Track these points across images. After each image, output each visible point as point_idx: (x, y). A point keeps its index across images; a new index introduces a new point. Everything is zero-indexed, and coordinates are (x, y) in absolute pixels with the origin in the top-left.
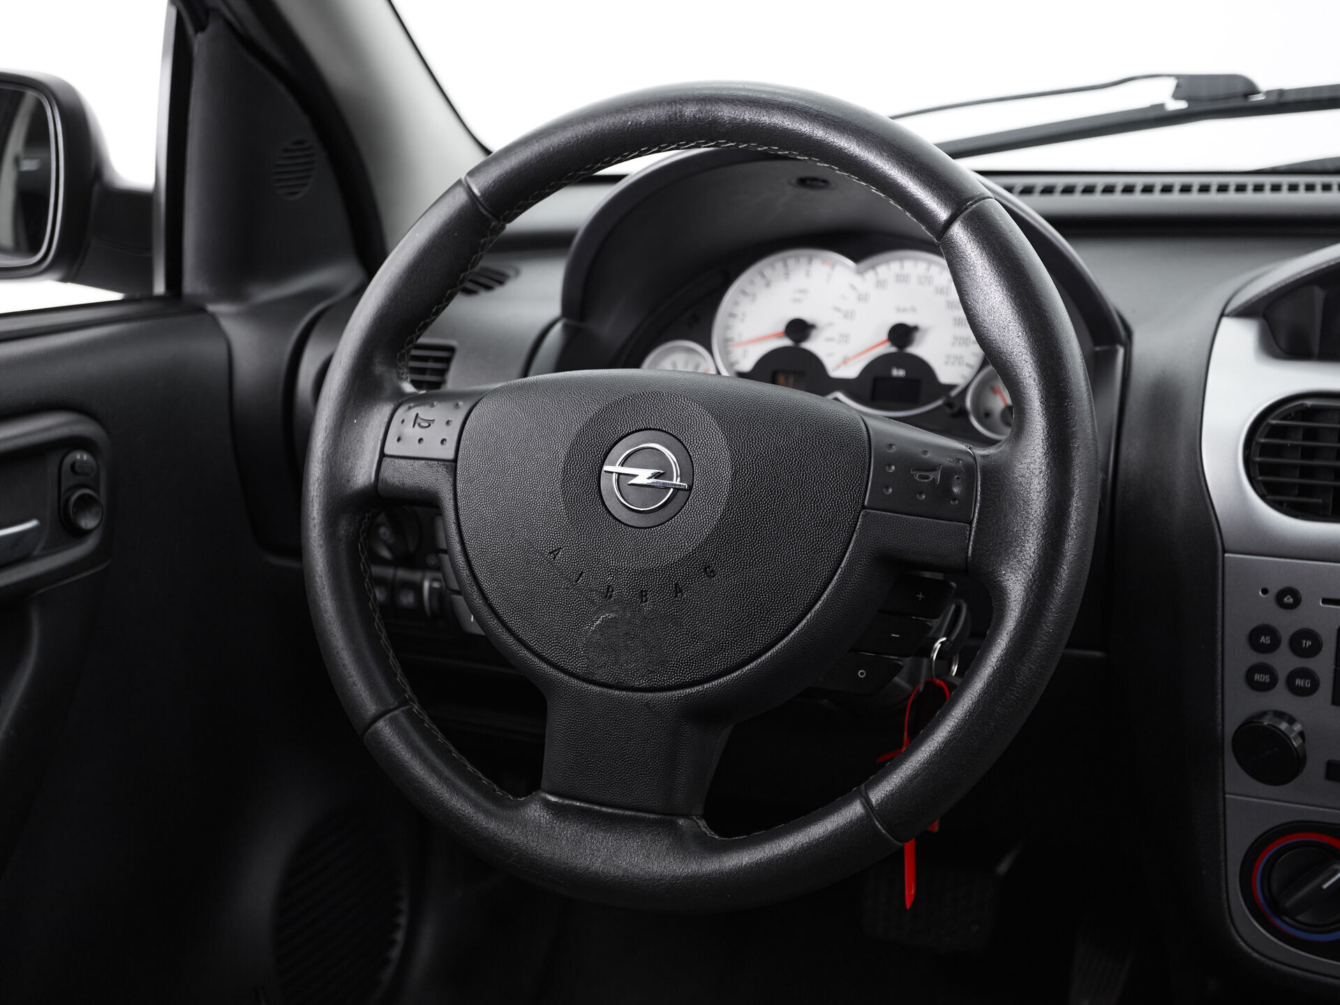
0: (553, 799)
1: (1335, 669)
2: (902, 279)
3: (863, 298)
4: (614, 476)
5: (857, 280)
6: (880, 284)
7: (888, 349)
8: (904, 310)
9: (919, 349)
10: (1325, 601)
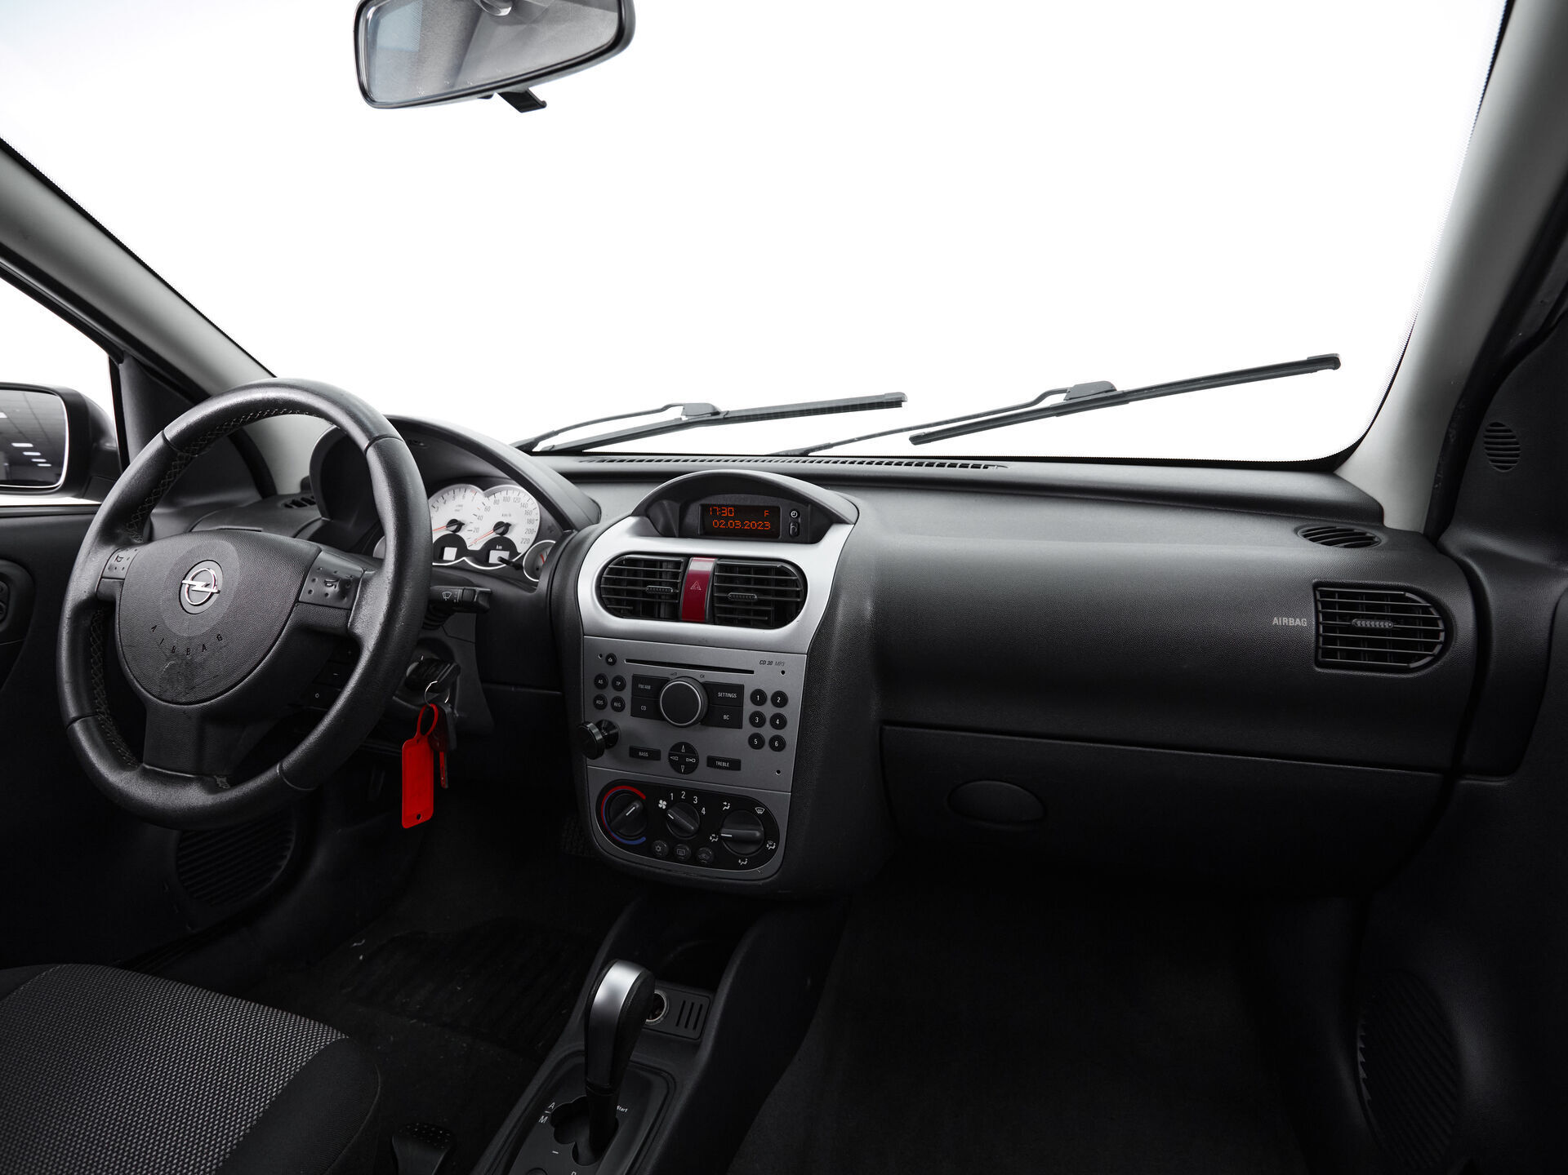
0: (147, 767)
1: (632, 698)
2: (506, 499)
3: (487, 509)
4: (187, 586)
5: (485, 500)
6: (496, 502)
7: (494, 535)
8: (506, 515)
9: (509, 534)
10: (628, 661)
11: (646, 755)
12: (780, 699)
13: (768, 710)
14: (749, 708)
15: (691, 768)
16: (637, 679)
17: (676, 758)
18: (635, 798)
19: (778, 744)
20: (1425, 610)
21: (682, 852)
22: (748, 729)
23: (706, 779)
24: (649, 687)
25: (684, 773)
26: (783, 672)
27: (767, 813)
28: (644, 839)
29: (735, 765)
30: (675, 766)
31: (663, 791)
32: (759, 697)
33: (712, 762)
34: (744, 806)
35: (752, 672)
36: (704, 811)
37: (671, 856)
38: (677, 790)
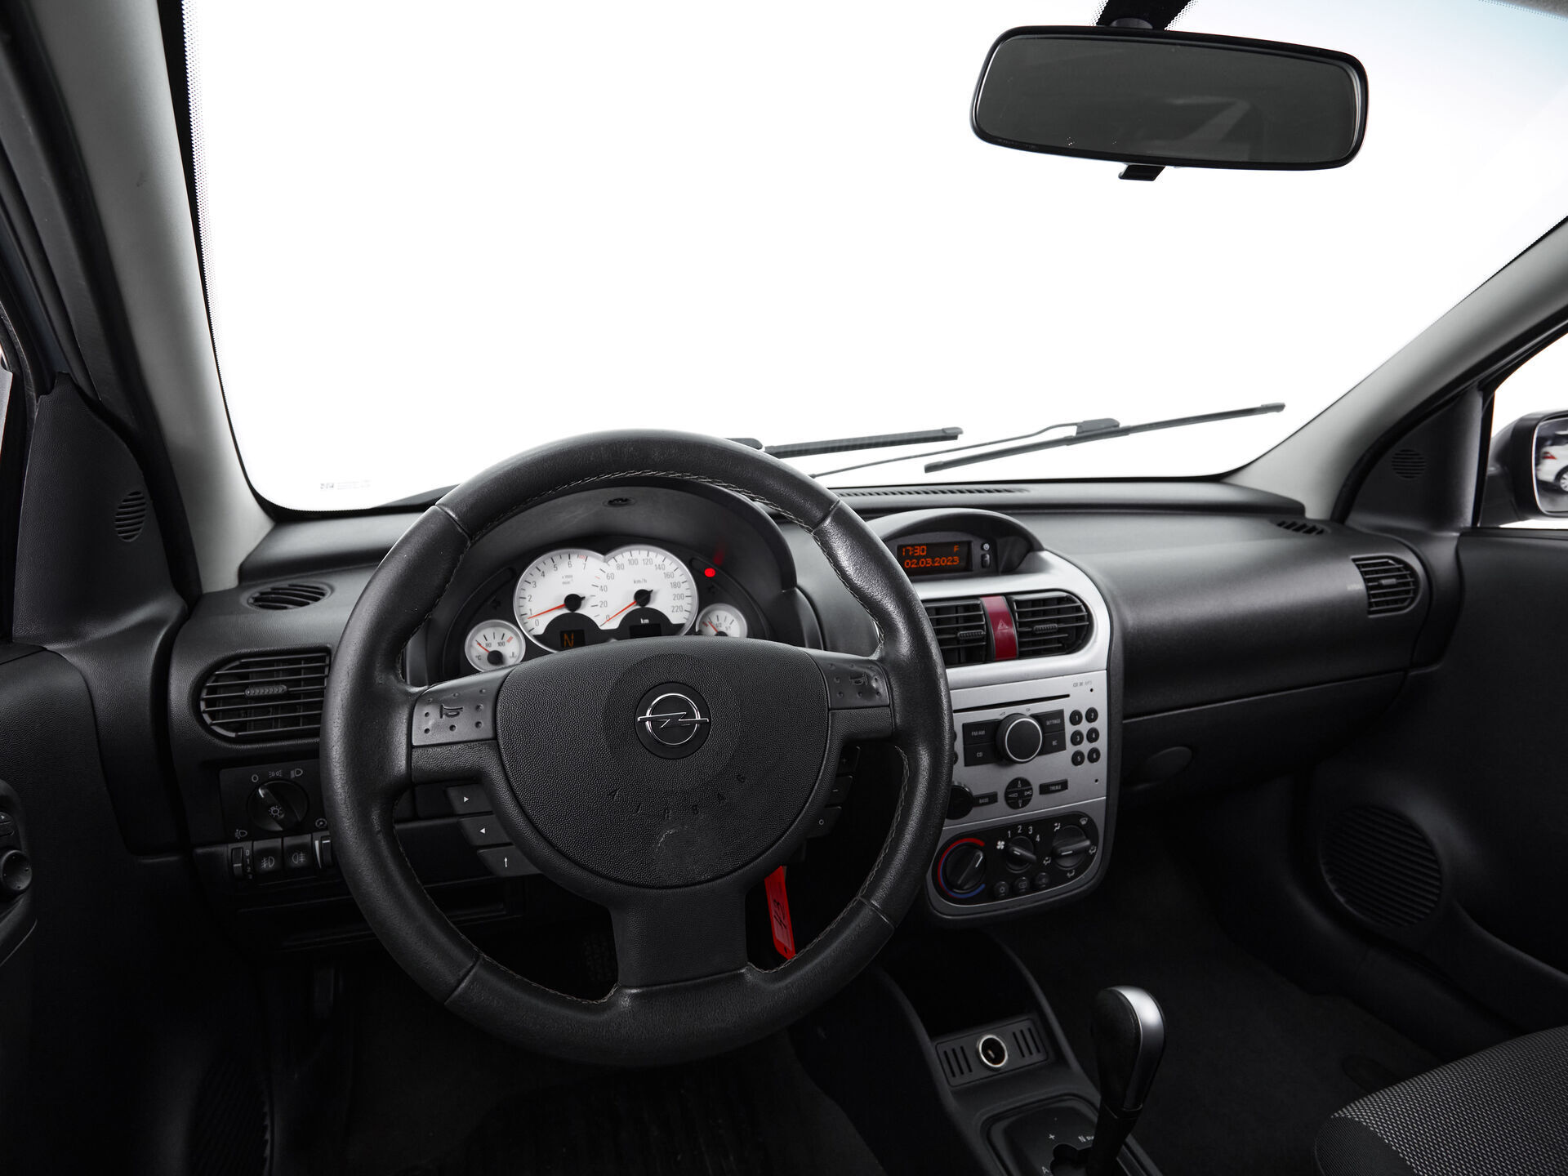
1: (965, 748)
2: (633, 562)
3: (610, 577)
5: (604, 566)
6: (620, 567)
7: (636, 607)
8: (639, 581)
9: (654, 605)
11: (987, 800)
12: (1092, 715)
13: (1084, 727)
14: (1069, 729)
15: (1026, 801)
16: (967, 728)
17: (1015, 795)
18: (975, 847)
19: (1094, 756)
20: (1399, 570)
21: (1024, 884)
22: (1071, 749)
23: (1040, 807)
24: (983, 733)
25: (1022, 807)
26: (1092, 690)
27: (1091, 822)
28: (983, 886)
29: (1064, 785)
30: (1013, 804)
31: (999, 831)
32: (1076, 718)
33: (1045, 789)
34: (1073, 822)
35: (1067, 696)
36: (1038, 839)
37: (1014, 892)
38: (1013, 826)
